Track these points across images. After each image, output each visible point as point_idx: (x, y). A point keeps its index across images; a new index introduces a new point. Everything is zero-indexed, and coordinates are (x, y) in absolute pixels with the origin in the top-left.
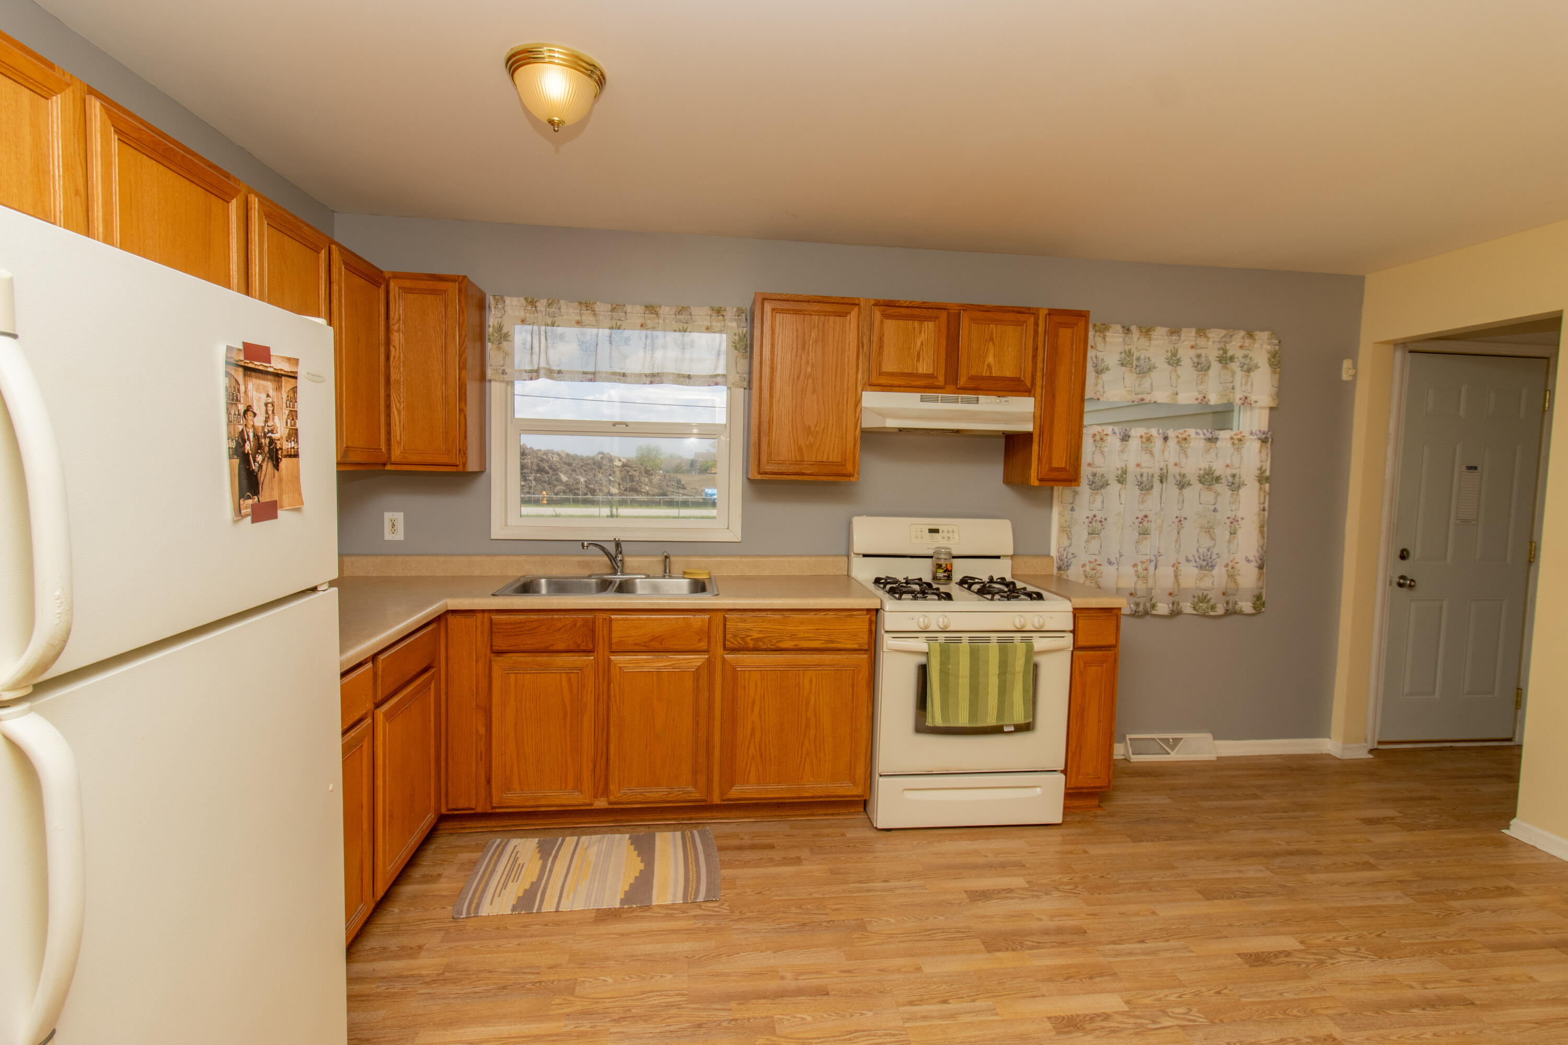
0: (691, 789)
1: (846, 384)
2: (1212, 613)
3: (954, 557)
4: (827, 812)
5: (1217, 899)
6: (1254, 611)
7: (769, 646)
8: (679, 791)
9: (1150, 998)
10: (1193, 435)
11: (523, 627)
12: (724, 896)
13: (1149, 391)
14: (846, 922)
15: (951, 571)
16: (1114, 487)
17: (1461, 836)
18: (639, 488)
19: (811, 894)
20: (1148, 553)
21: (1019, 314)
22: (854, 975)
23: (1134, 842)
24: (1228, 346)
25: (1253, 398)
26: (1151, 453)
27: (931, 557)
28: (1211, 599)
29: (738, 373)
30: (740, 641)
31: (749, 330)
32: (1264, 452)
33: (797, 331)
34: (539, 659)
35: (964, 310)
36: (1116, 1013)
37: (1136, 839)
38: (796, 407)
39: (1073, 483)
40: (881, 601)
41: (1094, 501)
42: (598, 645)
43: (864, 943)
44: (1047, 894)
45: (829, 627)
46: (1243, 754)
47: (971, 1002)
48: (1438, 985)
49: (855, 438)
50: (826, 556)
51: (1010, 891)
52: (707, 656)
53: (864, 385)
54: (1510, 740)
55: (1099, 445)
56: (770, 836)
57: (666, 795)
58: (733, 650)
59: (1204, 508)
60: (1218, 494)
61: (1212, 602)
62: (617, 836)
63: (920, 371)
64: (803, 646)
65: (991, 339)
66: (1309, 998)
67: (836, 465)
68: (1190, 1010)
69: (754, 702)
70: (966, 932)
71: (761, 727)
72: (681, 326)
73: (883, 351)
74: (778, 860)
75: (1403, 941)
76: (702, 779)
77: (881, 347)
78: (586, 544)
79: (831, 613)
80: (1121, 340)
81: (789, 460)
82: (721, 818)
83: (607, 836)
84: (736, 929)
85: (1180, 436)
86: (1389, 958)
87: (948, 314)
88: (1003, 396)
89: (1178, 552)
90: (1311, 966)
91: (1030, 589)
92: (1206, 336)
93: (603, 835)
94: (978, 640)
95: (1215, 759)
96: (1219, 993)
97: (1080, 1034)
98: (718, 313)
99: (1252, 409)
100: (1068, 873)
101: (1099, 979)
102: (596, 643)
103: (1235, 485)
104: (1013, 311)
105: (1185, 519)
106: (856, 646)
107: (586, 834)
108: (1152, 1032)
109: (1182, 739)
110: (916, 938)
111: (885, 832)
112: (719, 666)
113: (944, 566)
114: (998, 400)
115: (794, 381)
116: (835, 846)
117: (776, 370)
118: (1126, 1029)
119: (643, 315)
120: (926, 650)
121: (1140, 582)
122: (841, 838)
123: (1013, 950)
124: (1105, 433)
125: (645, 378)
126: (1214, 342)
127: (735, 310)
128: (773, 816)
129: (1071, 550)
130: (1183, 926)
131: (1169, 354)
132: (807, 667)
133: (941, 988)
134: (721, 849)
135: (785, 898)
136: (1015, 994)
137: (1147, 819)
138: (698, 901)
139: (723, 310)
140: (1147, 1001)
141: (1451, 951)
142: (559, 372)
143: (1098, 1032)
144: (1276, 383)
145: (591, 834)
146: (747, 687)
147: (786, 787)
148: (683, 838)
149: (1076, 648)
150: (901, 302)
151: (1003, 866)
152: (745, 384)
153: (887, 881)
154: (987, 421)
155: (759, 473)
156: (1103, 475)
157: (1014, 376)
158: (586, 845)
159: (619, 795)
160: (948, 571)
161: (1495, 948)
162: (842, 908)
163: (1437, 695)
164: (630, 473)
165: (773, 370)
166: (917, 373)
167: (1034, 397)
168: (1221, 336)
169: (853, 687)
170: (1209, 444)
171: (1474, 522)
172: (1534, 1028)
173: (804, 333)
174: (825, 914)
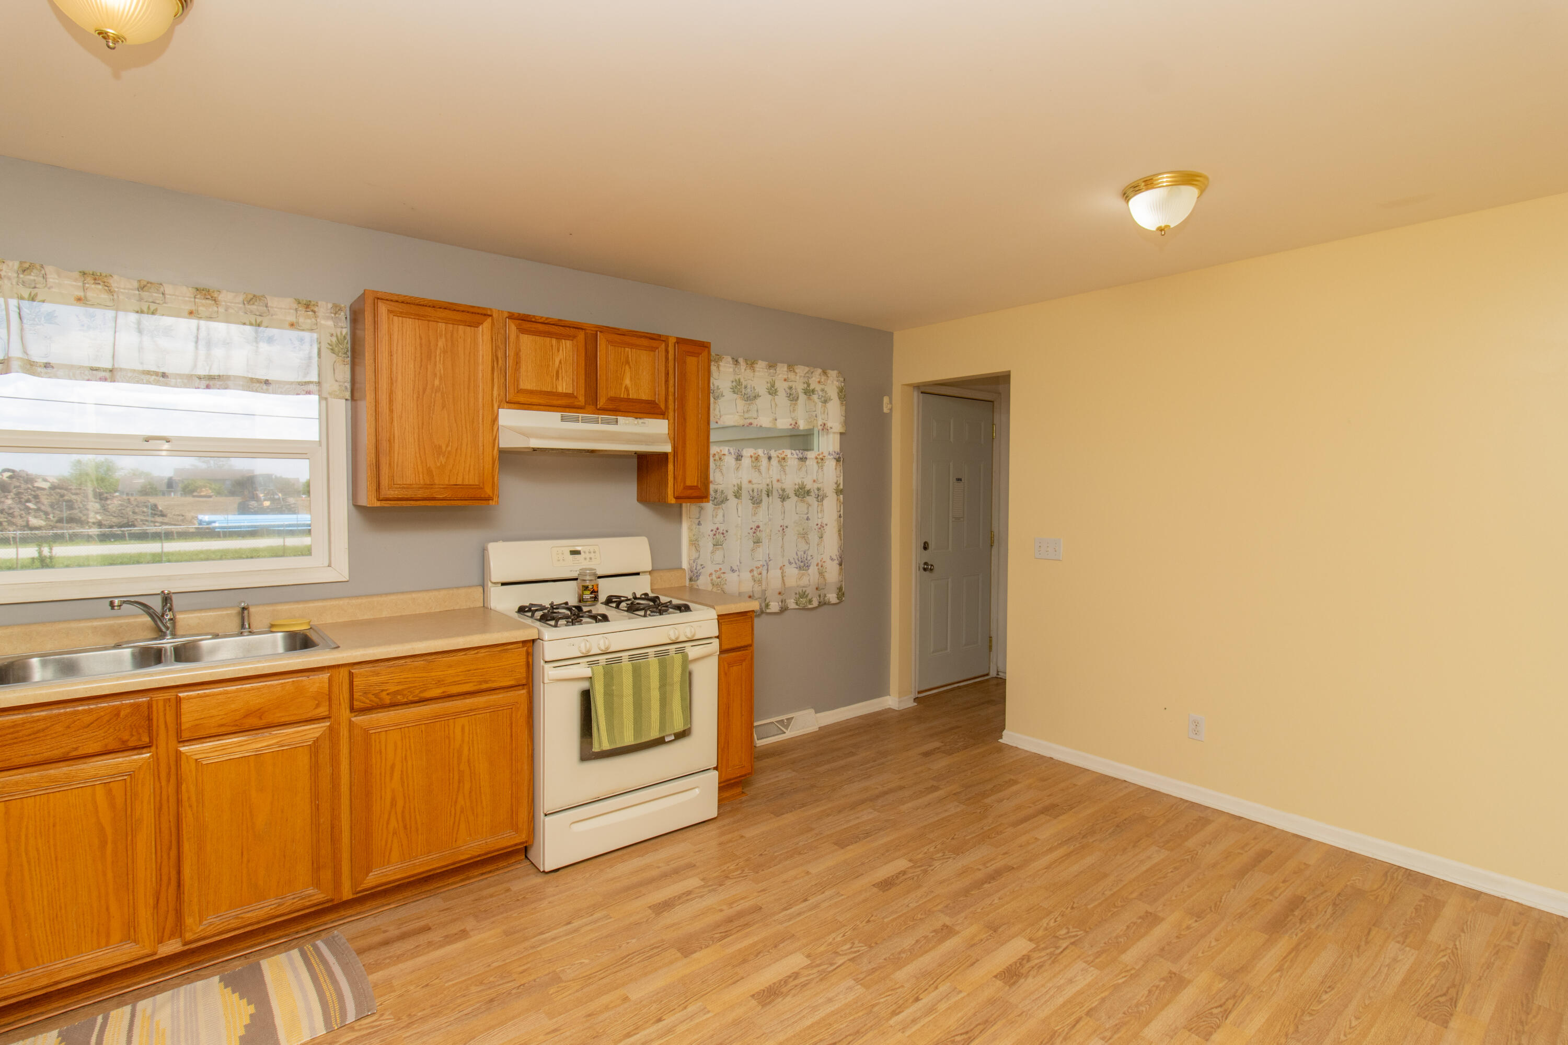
0: (311, 891)
1: (481, 400)
2: (810, 606)
3: (599, 577)
4: (484, 871)
5: (849, 845)
6: (838, 601)
7: (411, 698)
8: (294, 898)
9: (823, 946)
10: (789, 456)
11: (18, 732)
12: (381, 1004)
13: (755, 416)
14: (538, 980)
15: (597, 592)
16: (733, 501)
17: (978, 751)
18: (84, 518)
19: (489, 966)
20: (761, 559)
21: (651, 341)
22: (561, 1031)
23: (777, 816)
24: (811, 381)
25: (829, 424)
26: (759, 471)
27: (576, 579)
28: (808, 594)
29: (336, 381)
30: (373, 698)
31: (349, 331)
32: (838, 469)
33: (421, 338)
34: (52, 772)
35: (601, 332)
36: (802, 968)
37: (778, 814)
38: (423, 424)
39: (704, 500)
40: (539, 630)
41: (717, 515)
42: (158, 735)
43: (564, 995)
44: (721, 885)
45: (483, 666)
46: (836, 721)
47: (682, 1010)
48: (993, 862)
49: (493, 458)
50: (457, 588)
51: (689, 893)
52: (328, 724)
53: (500, 402)
54: (987, 675)
55: (718, 464)
56: (422, 917)
57: (275, 908)
58: (363, 711)
59: (800, 517)
60: (809, 505)
61: (809, 597)
62: (199, 984)
63: (560, 390)
64: (452, 692)
65: (627, 362)
66: (925, 902)
67: (473, 488)
68: (853, 943)
69: (393, 767)
70: (660, 946)
71: (404, 794)
72: (253, 319)
73: (520, 368)
74: (440, 941)
75: (967, 838)
76: (327, 875)
77: (517, 363)
78: (117, 602)
79: (483, 651)
80: (731, 370)
81: (416, 484)
82: (351, 916)
83: (182, 989)
84: (407, 1037)
85: (780, 456)
86: (962, 853)
87: (586, 334)
88: (640, 418)
89: (783, 556)
90: (920, 877)
91: (676, 602)
92: (794, 371)
93: (176, 990)
94: (638, 656)
95: (818, 729)
96: (868, 921)
97: (780, 999)
98: (307, 308)
99: (828, 433)
100: (733, 861)
101: (782, 945)
102: (155, 733)
103: (820, 498)
104: (646, 337)
105: (787, 527)
106: (512, 683)
107: (144, 997)
108: (832, 974)
109: (792, 718)
110: (615, 970)
111: (553, 874)
112: (344, 732)
113: (590, 587)
114: (636, 421)
115: (419, 394)
116: (503, 905)
117: (396, 381)
118: (813, 979)
119: (193, 300)
120: (590, 675)
121: (756, 585)
122: (507, 894)
123: (707, 947)
124: (723, 453)
125: (198, 381)
126: (800, 377)
127: (330, 305)
128: (419, 893)
129: (700, 562)
130: (831, 876)
131: (769, 385)
132: (457, 714)
133: (652, 1008)
134: (360, 952)
135: (460, 980)
136: (719, 986)
137: (782, 794)
138: (347, 1023)
139: (314, 305)
140: (822, 949)
141: (993, 835)
142: (47, 365)
143: (793, 991)
144: (843, 413)
145: (153, 994)
146: (383, 751)
147: (438, 855)
148: (304, 955)
149: (722, 652)
150: (537, 318)
151: (676, 871)
152: (348, 395)
153: (569, 923)
154: (629, 442)
155: (378, 500)
156: (722, 492)
157: (650, 399)
158: (149, 1011)
159: (201, 928)
160: (595, 592)
161: (1015, 824)
162: (529, 968)
163: (949, 650)
164: (66, 498)
165: (392, 382)
166: (556, 392)
167: (668, 419)
168: (805, 372)
169: (511, 728)
170: (801, 463)
171: (962, 519)
172: (1045, 872)
173: (429, 341)
174: (512, 981)
